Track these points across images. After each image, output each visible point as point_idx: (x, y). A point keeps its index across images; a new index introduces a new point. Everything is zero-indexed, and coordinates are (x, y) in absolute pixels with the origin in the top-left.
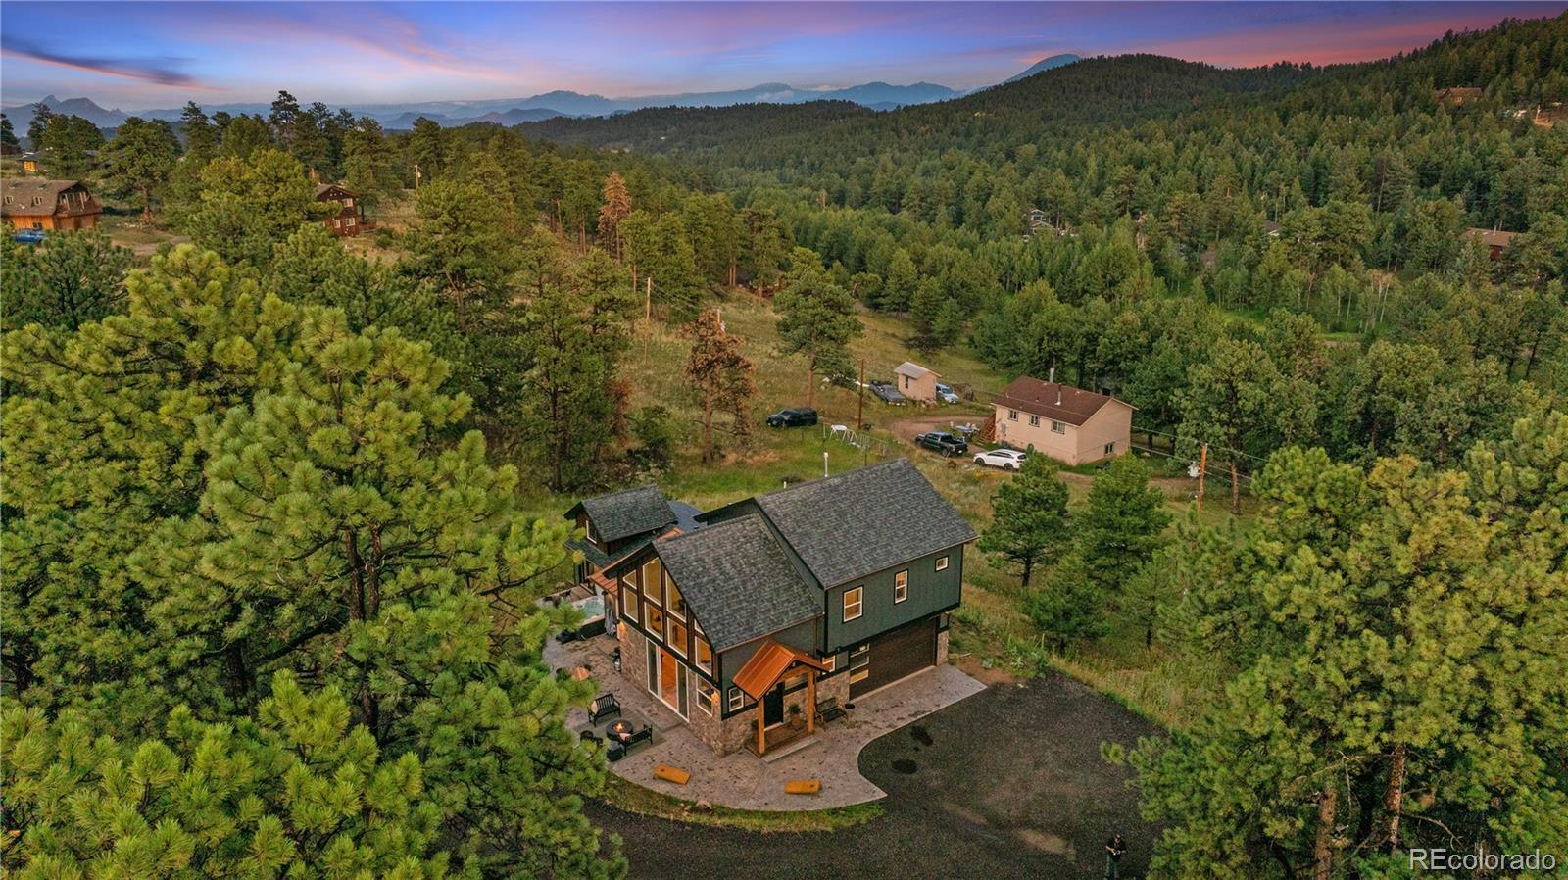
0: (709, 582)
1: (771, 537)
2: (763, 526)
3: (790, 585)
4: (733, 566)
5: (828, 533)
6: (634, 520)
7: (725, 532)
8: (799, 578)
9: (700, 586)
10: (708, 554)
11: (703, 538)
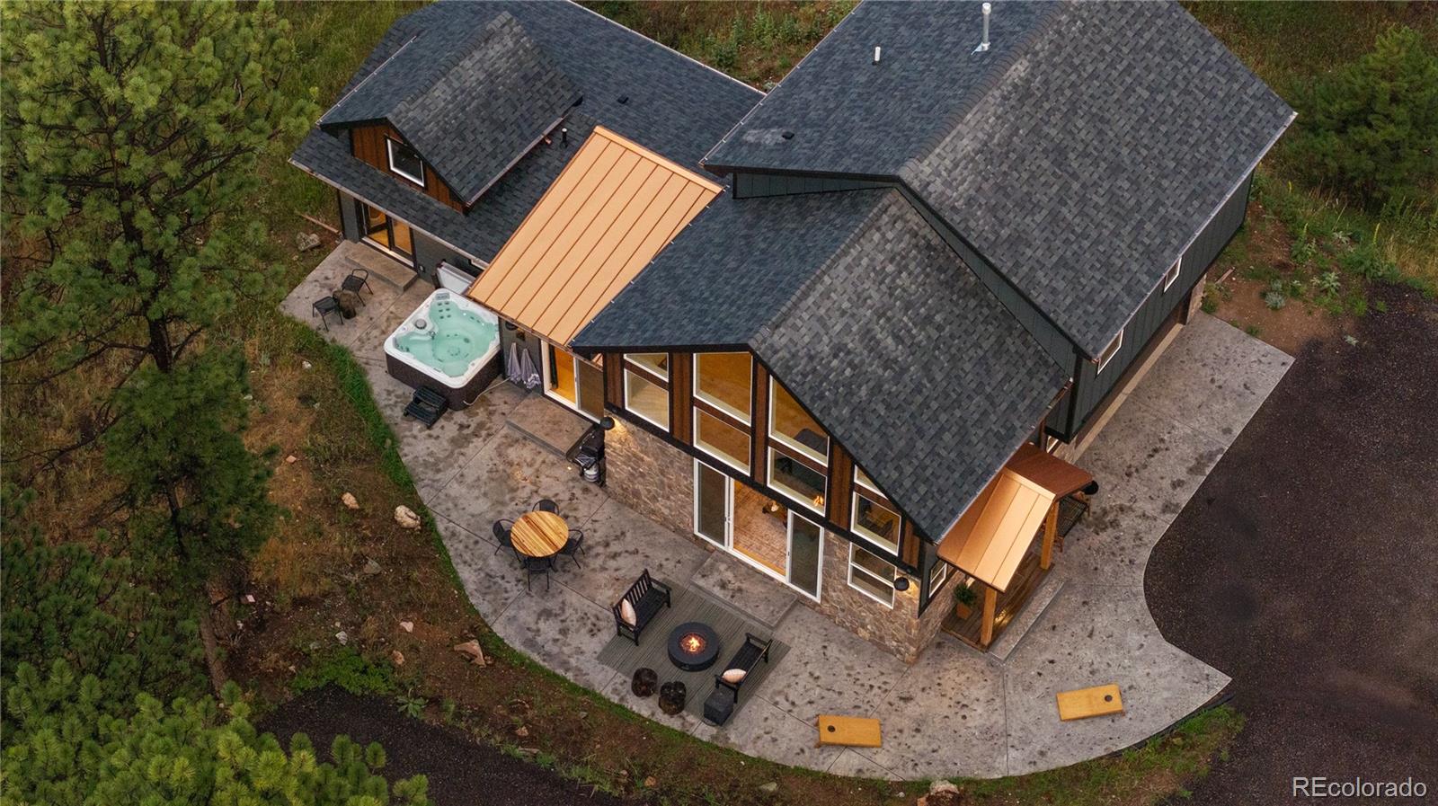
0: (872, 393)
1: (935, 241)
2: (914, 219)
3: (1000, 342)
4: (898, 339)
5: (1054, 217)
6: (502, 127)
7: (858, 260)
8: (1009, 315)
9: (860, 410)
10: (847, 327)
11: (826, 295)
